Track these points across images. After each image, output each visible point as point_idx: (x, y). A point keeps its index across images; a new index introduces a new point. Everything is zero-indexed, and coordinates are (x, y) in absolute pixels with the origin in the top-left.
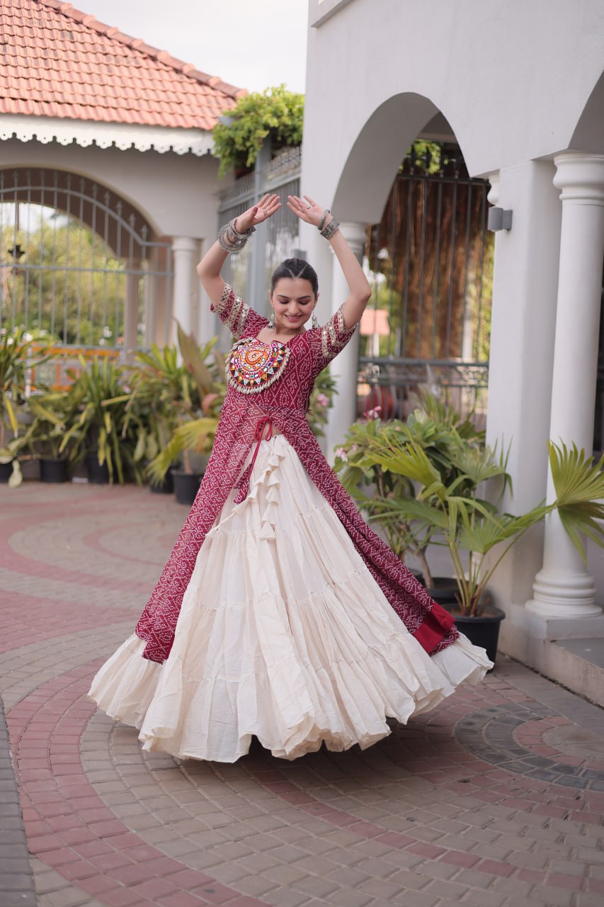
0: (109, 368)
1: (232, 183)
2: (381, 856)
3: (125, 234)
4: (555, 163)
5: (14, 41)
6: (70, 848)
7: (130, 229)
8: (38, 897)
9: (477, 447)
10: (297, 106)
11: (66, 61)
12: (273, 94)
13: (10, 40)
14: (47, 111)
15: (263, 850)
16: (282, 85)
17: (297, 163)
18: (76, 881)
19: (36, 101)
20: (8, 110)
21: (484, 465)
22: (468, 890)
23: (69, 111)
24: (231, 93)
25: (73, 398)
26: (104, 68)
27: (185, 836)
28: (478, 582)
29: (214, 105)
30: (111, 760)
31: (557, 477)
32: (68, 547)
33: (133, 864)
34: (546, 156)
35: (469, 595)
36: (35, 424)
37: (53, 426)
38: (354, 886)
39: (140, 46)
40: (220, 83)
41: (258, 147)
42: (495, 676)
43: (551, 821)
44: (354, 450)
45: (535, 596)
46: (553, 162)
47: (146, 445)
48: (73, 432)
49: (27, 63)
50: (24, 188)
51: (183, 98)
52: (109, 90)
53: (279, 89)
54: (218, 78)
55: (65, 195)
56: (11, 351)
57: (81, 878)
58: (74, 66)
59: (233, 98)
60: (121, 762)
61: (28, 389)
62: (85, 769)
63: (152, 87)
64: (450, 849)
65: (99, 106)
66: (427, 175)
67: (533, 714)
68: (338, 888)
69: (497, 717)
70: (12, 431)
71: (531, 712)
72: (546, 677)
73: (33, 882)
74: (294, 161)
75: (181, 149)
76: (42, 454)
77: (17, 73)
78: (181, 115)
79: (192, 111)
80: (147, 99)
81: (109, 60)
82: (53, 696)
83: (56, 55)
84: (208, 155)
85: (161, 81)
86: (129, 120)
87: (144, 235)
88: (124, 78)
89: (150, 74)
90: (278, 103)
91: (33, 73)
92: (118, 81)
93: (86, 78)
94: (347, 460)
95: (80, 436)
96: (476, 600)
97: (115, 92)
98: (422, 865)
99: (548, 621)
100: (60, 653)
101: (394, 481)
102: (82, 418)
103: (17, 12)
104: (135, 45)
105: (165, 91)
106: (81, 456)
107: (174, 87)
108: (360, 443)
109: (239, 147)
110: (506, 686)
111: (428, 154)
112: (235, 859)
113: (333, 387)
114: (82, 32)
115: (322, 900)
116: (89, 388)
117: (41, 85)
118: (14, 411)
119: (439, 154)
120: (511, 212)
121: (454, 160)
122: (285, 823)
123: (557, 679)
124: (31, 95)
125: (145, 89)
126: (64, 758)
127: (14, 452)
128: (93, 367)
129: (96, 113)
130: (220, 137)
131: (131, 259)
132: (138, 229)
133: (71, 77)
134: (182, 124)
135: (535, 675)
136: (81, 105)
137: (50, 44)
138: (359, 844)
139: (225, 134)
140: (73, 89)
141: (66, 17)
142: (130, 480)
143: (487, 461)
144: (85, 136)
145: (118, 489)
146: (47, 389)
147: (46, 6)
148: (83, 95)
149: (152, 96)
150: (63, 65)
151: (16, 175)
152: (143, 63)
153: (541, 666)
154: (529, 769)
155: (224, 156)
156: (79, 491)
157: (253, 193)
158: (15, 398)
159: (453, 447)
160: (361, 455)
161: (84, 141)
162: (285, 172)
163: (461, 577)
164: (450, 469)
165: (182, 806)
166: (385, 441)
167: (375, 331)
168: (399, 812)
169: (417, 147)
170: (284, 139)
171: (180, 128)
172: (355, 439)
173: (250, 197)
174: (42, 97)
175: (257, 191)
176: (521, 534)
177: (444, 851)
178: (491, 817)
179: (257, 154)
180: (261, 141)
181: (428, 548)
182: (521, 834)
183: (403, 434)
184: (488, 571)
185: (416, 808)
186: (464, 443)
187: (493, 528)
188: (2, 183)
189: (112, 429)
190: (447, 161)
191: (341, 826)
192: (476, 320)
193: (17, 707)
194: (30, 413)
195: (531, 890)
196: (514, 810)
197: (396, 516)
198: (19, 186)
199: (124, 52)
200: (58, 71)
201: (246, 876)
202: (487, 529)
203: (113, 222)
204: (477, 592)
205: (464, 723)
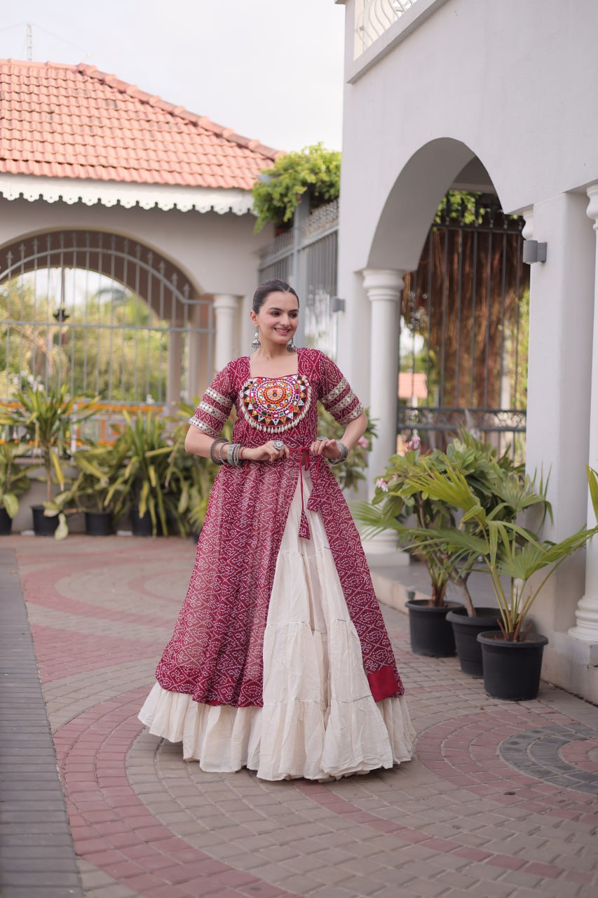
0: (153, 421)
1: (269, 238)
2: (428, 858)
3: (168, 293)
4: (588, 194)
5: (60, 110)
6: (117, 851)
7: (173, 288)
8: (85, 893)
9: (517, 478)
10: (334, 163)
11: (110, 128)
12: (311, 152)
13: (56, 109)
14: (92, 175)
15: (309, 854)
16: (319, 143)
17: (335, 217)
18: (123, 880)
19: (82, 165)
20: (55, 174)
21: (524, 494)
22: (515, 889)
23: (113, 174)
24: (270, 155)
25: (118, 452)
26: (147, 135)
27: (231, 840)
28: (519, 612)
29: (254, 167)
30: (156, 774)
32: (113, 591)
33: (179, 865)
34: (577, 188)
35: (511, 621)
36: (81, 478)
37: (98, 480)
38: (401, 885)
39: (181, 113)
40: (259, 146)
41: (295, 203)
42: (539, 701)
43: (597, 829)
44: (394, 481)
45: (578, 623)
46: (586, 193)
47: (190, 497)
48: (118, 486)
49: (72, 130)
50: (70, 250)
51: (223, 160)
52: (152, 154)
53: (316, 148)
54: (257, 141)
55: (110, 256)
56: (57, 406)
57: (127, 877)
58: (118, 133)
59: (273, 160)
60: (167, 776)
61: (74, 444)
62: (131, 782)
63: (193, 151)
64: (496, 853)
65: (142, 168)
66: (462, 224)
67: (578, 734)
68: (384, 887)
69: (542, 737)
70: (58, 485)
71: (576, 733)
72: (591, 703)
73: (80, 880)
74: (332, 214)
75: (222, 209)
76: (87, 507)
77: (63, 139)
78: (222, 176)
79: (232, 172)
80: (188, 161)
81: (151, 126)
82: (98, 719)
83: (100, 122)
84: (248, 216)
85: (201, 145)
86: (171, 181)
87: (187, 293)
88: (166, 143)
89: (191, 139)
90: (315, 160)
91: (79, 139)
92: (160, 146)
93: (130, 143)
94: (387, 490)
95: (125, 489)
96: (518, 626)
97: (157, 156)
98: (468, 867)
99: (591, 647)
100: (106, 681)
101: (434, 512)
102: (127, 472)
103: (63, 84)
104: (177, 112)
105: (205, 154)
106: (126, 510)
107: (215, 150)
108: (399, 473)
109: (277, 203)
110: (552, 710)
111: (463, 205)
112: (280, 861)
113: (373, 431)
114: (125, 101)
116: (134, 443)
117: (86, 151)
118: (60, 465)
119: (474, 205)
120: (545, 245)
121: (489, 210)
122: (330, 829)
124: (77, 160)
125: (186, 153)
126: (110, 772)
127: (60, 504)
128: (137, 422)
129: (140, 176)
130: (259, 195)
131: (174, 320)
132: (180, 288)
133: (115, 142)
134: (222, 184)
135: (580, 700)
136: (125, 168)
137: (95, 113)
138: (405, 848)
139: (263, 191)
140: (117, 154)
141: (111, 87)
142: (174, 532)
143: (527, 489)
144: (129, 198)
145: (161, 541)
146: (92, 444)
147: (91, 78)
148: (127, 159)
149: (194, 158)
150: (107, 132)
151: (62, 237)
152: (184, 128)
153: (585, 692)
154: (575, 784)
155: (262, 212)
156: (124, 541)
157: (292, 249)
158: (61, 453)
159: (492, 476)
160: (400, 486)
161: (128, 203)
162: (324, 226)
163: (505, 608)
164: (490, 498)
165: (227, 815)
166: (425, 469)
167: (413, 394)
168: (444, 821)
169: (452, 199)
170: (321, 195)
171: (220, 189)
172: (396, 469)
173: (289, 253)
174: (87, 160)
175: (296, 246)
176: (563, 559)
177: (489, 855)
178: (538, 825)
179: (295, 210)
180: (299, 197)
181: (470, 577)
182: (568, 840)
183: (442, 462)
184: (530, 597)
185: (461, 817)
186: (504, 473)
187: (535, 553)
188: (49, 245)
189: (157, 483)
190: (482, 211)
191: (386, 833)
192: (514, 375)
193: (64, 728)
194: (75, 467)
195: (580, 889)
196: (561, 819)
197: (436, 545)
198: (66, 246)
199: (165, 118)
200: (102, 137)
201: (292, 876)
202: (529, 555)
203: (156, 282)
204: (519, 619)
205: (508, 743)
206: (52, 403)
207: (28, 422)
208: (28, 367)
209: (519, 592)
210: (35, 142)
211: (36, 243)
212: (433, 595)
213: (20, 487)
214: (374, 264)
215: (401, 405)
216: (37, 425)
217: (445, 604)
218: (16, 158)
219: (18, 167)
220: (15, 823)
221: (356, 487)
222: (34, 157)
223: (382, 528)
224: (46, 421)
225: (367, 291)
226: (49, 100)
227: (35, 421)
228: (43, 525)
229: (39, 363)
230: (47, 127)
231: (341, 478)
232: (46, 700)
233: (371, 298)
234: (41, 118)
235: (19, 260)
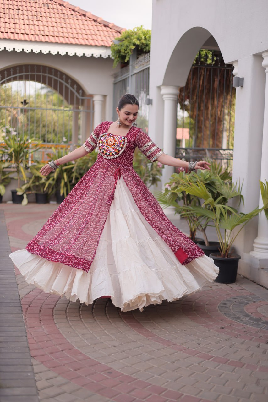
1: (119, 70)
2: (186, 358)
3: (72, 94)
4: (263, 56)
5: (23, 8)
6: (49, 355)
7: (74, 91)
8: (35, 375)
9: (228, 183)
10: (148, 35)
11: (46, 17)
12: (138, 30)
13: (21, 8)
14: (37, 39)
15: (133, 356)
16: (141, 26)
17: (148, 60)
18: (52, 368)
19: (32, 35)
20: (20, 39)
21: (231, 191)
22: (223, 373)
23: (47, 39)
24: (119, 30)
26: (63, 20)
27: (99, 350)
28: (228, 243)
29: (111, 36)
30: (67, 319)
31: (264, 196)
33: (76, 361)
34: (259, 53)
35: (225, 249)
36: (33, 177)
37: (41, 178)
38: (173, 371)
39: (78, 10)
40: (114, 26)
41: (130, 53)
42: (236, 284)
43: (260, 344)
44: (174, 185)
45: (254, 249)
46: (262, 56)
48: (50, 181)
49: (28, 18)
50: (28, 73)
51: (97, 33)
52: (65, 30)
53: (140, 28)
54: (113, 24)
55: (46, 76)
56: (22, 146)
57: (54, 367)
58: (49, 19)
59: (120, 33)
60: (71, 319)
61: (30, 162)
62: (56, 322)
63: (84, 28)
64: (215, 356)
65: (60, 36)
66: (206, 65)
67: (253, 300)
68: (166, 372)
69: (237, 301)
70: (24, 181)
71: (252, 299)
72: (259, 285)
73: (33, 369)
75: (97, 55)
76: (36, 191)
77: (24, 22)
78: (97, 40)
79: (102, 38)
80: (81, 33)
81: (64, 16)
82: (41, 292)
83: (41, 14)
84: (109, 58)
85: (87, 25)
86: (74, 43)
87: (81, 94)
88: (71, 24)
89: (83, 22)
90: (140, 34)
91: (31, 22)
92: (69, 26)
93: (55, 24)
94: (170, 190)
95: (53, 183)
96: (227, 251)
97: (67, 30)
98: (203, 363)
99: (260, 260)
101: (191, 199)
102: (55, 175)
104: (76, 9)
105: (89, 30)
106: (54, 192)
107: (94, 28)
108: (176, 182)
109: (122, 54)
110: (242, 288)
111: (206, 55)
112: (121, 359)
114: (53, 4)
115: (159, 377)
117: (34, 28)
118: (24, 172)
119: (211, 55)
120: (243, 79)
121: (218, 58)
122: (143, 345)
123: (264, 285)
124: (30, 32)
125: (80, 29)
126: (46, 318)
127: (24, 189)
128: (59, 152)
129: (59, 39)
130: (114, 50)
131: (75, 105)
132: (78, 91)
133: (48, 24)
134: (97, 44)
135: (255, 284)
136: (52, 36)
137: (38, 10)
138: (176, 354)
139: (116, 48)
140: (49, 29)
143: (233, 189)
144: (54, 50)
146: (38, 162)
148: (53, 32)
149: (84, 32)
150: (44, 19)
151: (24, 67)
152: (79, 17)
153: (257, 280)
154: (251, 323)
155: (116, 58)
156: (53, 206)
157: (129, 74)
158: (24, 166)
159: (217, 183)
160: (176, 187)
161: (54, 52)
162: (143, 65)
163: (221, 241)
164: (216, 193)
165: (98, 338)
166: (187, 180)
167: (183, 137)
168: (193, 341)
169: (202, 53)
170: (142, 50)
171: (96, 46)
172: (174, 180)
173: (127, 76)
174: (35, 33)
175: (131, 73)
176: (248, 221)
177: (213, 357)
178: (234, 343)
179: (130, 57)
180: (132, 50)
181: (206, 228)
182: (247, 350)
183: (195, 178)
184: (233, 238)
185: (201, 339)
186: (223, 182)
187: (236, 218)
188: (18, 71)
189: (67, 180)
190: (215, 59)
191: (168, 346)
192: (228, 131)
193: (26, 297)
194: (31, 173)
195: (252, 373)
196: (244, 340)
197: (192, 214)
198: (25, 72)
199: (71, 12)
200: (42, 21)
201: (126, 367)
202: (233, 219)
203: (67, 88)
204: (228, 248)
205: (222, 304)
206: (20, 144)
207: (9, 152)
208: (9, 124)
209: (229, 235)
210: (11, 24)
211: (12, 70)
212: (190, 235)
213: (6, 182)
214: (165, 83)
215: (177, 142)
216: (13, 154)
217: (196, 239)
218: (2, 31)
219: (3, 35)
220: (5, 342)
221: (157, 185)
222: (11, 30)
223: (168, 205)
224: (17, 152)
225: (162, 95)
226: (17, 3)
227: (12, 152)
228: (17, 199)
229: (14, 121)
230: (16, 16)
231: (150, 180)
232: (18, 283)
233: (164, 99)
234: (13, 12)
235: (5, 78)
